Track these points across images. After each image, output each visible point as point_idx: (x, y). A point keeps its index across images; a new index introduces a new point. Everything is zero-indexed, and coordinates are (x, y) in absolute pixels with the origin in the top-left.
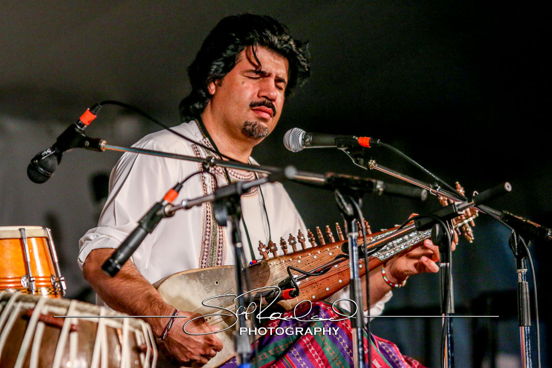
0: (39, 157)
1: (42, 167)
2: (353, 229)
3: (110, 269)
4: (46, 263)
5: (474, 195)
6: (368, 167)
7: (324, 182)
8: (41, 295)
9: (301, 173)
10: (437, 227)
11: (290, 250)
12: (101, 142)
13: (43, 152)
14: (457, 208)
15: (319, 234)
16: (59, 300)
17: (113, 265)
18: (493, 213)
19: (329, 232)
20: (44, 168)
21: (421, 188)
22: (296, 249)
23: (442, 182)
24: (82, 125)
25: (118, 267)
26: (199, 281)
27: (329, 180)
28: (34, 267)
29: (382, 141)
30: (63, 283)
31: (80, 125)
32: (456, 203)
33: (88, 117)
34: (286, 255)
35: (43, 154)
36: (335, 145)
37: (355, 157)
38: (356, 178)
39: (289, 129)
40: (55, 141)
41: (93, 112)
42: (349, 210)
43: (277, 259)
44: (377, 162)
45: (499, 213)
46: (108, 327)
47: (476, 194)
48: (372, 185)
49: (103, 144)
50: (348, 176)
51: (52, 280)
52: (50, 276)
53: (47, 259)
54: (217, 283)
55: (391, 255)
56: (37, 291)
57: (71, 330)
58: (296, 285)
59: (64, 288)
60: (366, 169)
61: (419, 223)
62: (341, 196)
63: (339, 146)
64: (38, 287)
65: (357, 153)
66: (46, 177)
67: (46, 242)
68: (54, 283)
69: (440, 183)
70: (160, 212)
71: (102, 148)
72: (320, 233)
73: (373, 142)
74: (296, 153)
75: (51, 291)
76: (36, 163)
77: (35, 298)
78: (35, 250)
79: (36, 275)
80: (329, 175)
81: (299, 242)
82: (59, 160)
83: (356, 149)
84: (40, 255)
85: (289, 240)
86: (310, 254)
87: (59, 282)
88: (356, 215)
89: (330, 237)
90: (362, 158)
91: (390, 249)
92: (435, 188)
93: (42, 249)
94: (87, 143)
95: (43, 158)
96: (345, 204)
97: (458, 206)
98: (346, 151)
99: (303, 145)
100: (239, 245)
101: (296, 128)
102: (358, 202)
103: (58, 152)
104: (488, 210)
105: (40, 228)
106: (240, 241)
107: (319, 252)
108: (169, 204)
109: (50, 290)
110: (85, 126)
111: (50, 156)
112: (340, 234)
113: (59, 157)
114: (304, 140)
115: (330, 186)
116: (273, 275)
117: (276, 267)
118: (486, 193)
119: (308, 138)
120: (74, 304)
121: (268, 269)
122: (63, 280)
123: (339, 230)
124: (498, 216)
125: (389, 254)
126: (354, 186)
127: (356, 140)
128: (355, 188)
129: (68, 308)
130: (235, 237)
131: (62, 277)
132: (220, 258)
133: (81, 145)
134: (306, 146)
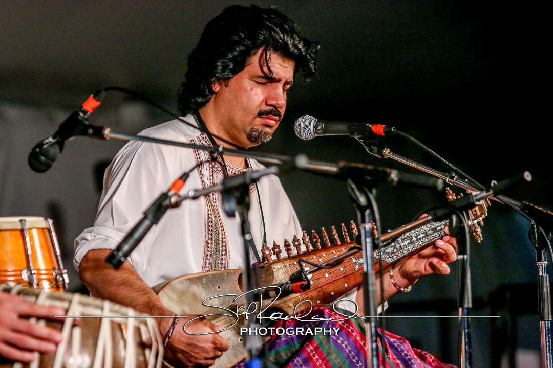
0: (40, 145)
1: (44, 155)
2: (367, 219)
3: (115, 261)
4: (47, 255)
5: (492, 185)
6: (382, 155)
7: (337, 172)
8: (43, 288)
9: (313, 162)
10: (454, 218)
11: (294, 252)
12: (105, 130)
13: (44, 140)
14: (475, 198)
15: (325, 236)
16: (61, 293)
17: (118, 257)
18: (512, 204)
19: (334, 233)
20: (46, 157)
21: (437, 177)
22: (300, 251)
23: (459, 171)
24: (85, 112)
25: (123, 259)
26: (200, 286)
27: (342, 169)
28: (35, 259)
29: (396, 128)
30: (66, 277)
31: (83, 112)
32: (474, 193)
33: (91, 104)
34: (290, 257)
35: (45, 142)
36: (347, 133)
37: (369, 145)
38: (370, 167)
39: (300, 117)
40: (56, 129)
41: (97, 98)
42: (362, 200)
43: (281, 263)
44: (391, 151)
45: (518, 204)
46: (112, 323)
47: (494, 184)
48: (387, 175)
49: (107, 132)
50: (361, 166)
51: (53, 273)
52: (51, 268)
53: (49, 251)
54: (219, 288)
55: (398, 257)
56: (38, 285)
57: (74, 325)
58: (307, 278)
59: (67, 281)
60: (380, 157)
61: (435, 214)
62: (354, 186)
63: (352, 133)
64: (40, 280)
65: (371, 141)
66: (48, 166)
67: (47, 234)
68: (56, 276)
69: (457, 173)
70: (166, 203)
71: (105, 136)
72: (326, 234)
73: (387, 130)
74: (307, 141)
75: (52, 285)
76: (37, 152)
77: (37, 291)
78: (36, 242)
79: (37, 268)
80: (342, 164)
81: (304, 243)
82: (61, 149)
83: (370, 137)
84: (42, 247)
85: (294, 242)
86: (315, 257)
87: (61, 275)
88: (369, 205)
89: (335, 239)
90: (377, 146)
91: (397, 252)
92: (452, 178)
93: (43, 240)
94: (91, 131)
95: (44, 146)
96: (358, 193)
97: (476, 196)
98: (360, 139)
99: (314, 133)
100: (248, 237)
101: (307, 116)
102: (371, 192)
103: (60, 140)
104: (506, 200)
105: (41, 219)
106: (249, 232)
107: (324, 255)
108: (175, 194)
109: (52, 283)
110: (88, 114)
111: (52, 145)
112: (345, 236)
113: (61, 145)
114: (315, 127)
115: (342, 175)
116: (277, 279)
117: (280, 270)
118: (506, 182)
119: (320, 125)
120: (77, 298)
121: (272, 272)
122: (65, 273)
123: (344, 231)
124: (517, 206)
125: (396, 256)
126: (367, 175)
127: (369, 127)
128: (368, 178)
129: (70, 302)
130: (245, 228)
131: (64, 269)
132: (223, 257)
133: (84, 133)
134: (317, 133)
